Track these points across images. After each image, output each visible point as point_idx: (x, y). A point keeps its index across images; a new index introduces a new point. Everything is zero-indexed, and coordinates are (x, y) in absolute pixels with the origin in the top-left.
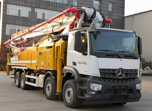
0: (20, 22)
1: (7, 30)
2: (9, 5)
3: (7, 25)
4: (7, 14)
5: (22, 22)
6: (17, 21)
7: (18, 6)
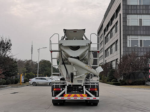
0: (142, 31)
1: (128, 42)
2: (129, 15)
3: (128, 37)
4: (128, 25)
5: (144, 32)
6: (139, 31)
7: (139, 15)
